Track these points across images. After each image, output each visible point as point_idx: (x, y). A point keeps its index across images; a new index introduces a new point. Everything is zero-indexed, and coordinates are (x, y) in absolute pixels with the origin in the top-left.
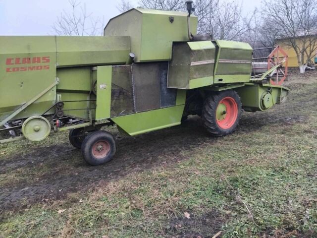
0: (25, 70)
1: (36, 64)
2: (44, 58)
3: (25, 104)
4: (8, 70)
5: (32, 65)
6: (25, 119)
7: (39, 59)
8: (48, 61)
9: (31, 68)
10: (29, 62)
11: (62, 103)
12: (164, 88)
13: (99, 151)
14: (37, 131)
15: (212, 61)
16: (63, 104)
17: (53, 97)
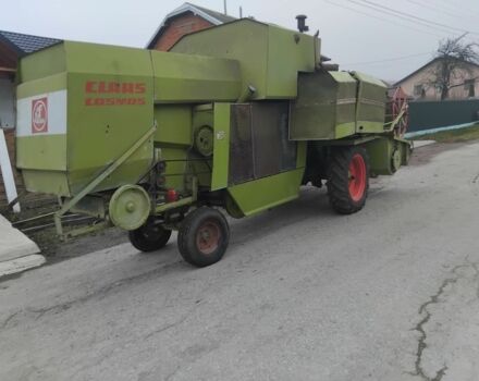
0: (113, 103)
1: (128, 96)
2: (138, 86)
3: (112, 164)
4: (88, 102)
5: (122, 96)
6: (113, 191)
7: (131, 85)
8: (143, 91)
9: (121, 102)
10: (117, 91)
11: (164, 162)
12: (284, 141)
13: (205, 241)
14: (130, 211)
15: (353, 101)
16: (165, 165)
17: (148, 154)
